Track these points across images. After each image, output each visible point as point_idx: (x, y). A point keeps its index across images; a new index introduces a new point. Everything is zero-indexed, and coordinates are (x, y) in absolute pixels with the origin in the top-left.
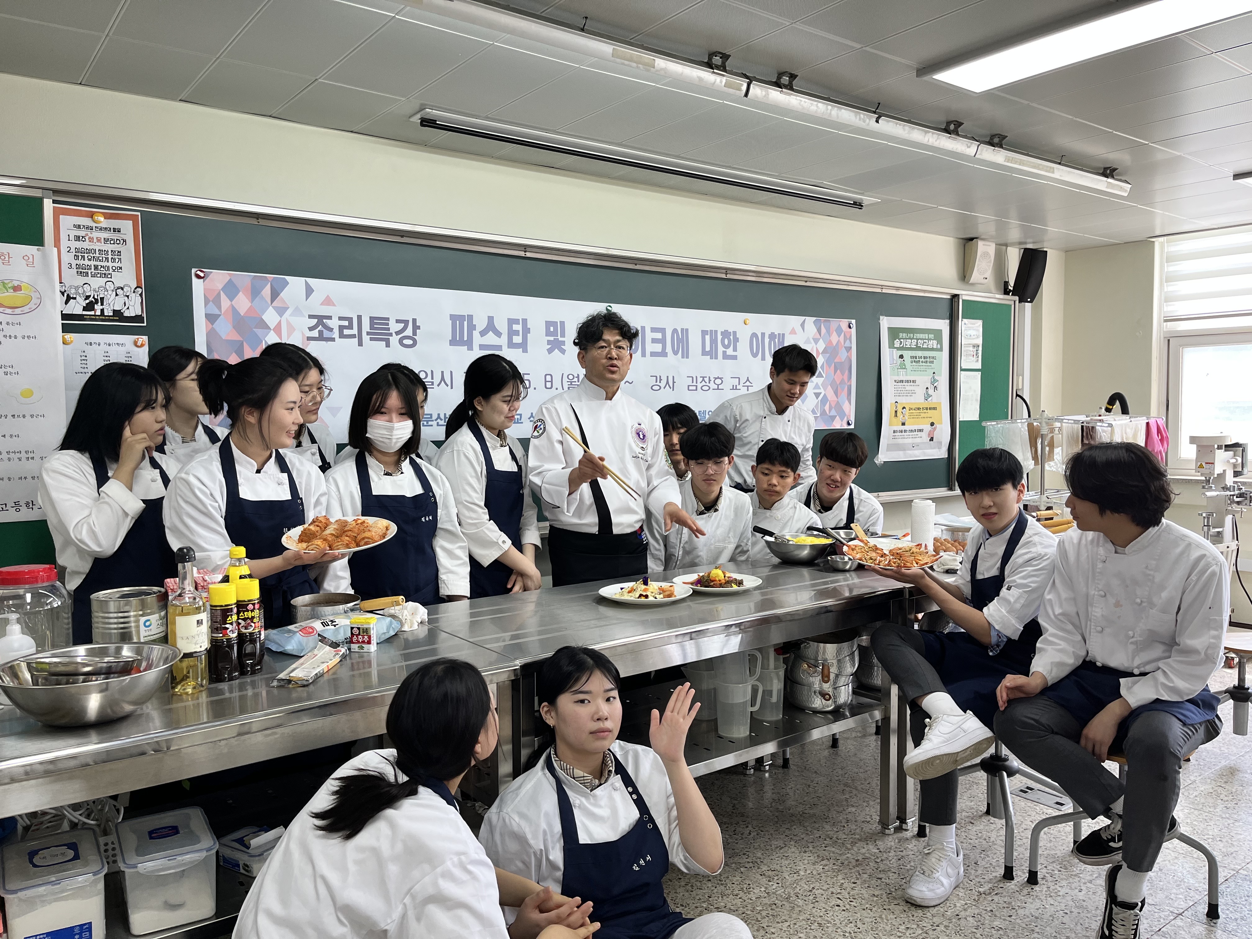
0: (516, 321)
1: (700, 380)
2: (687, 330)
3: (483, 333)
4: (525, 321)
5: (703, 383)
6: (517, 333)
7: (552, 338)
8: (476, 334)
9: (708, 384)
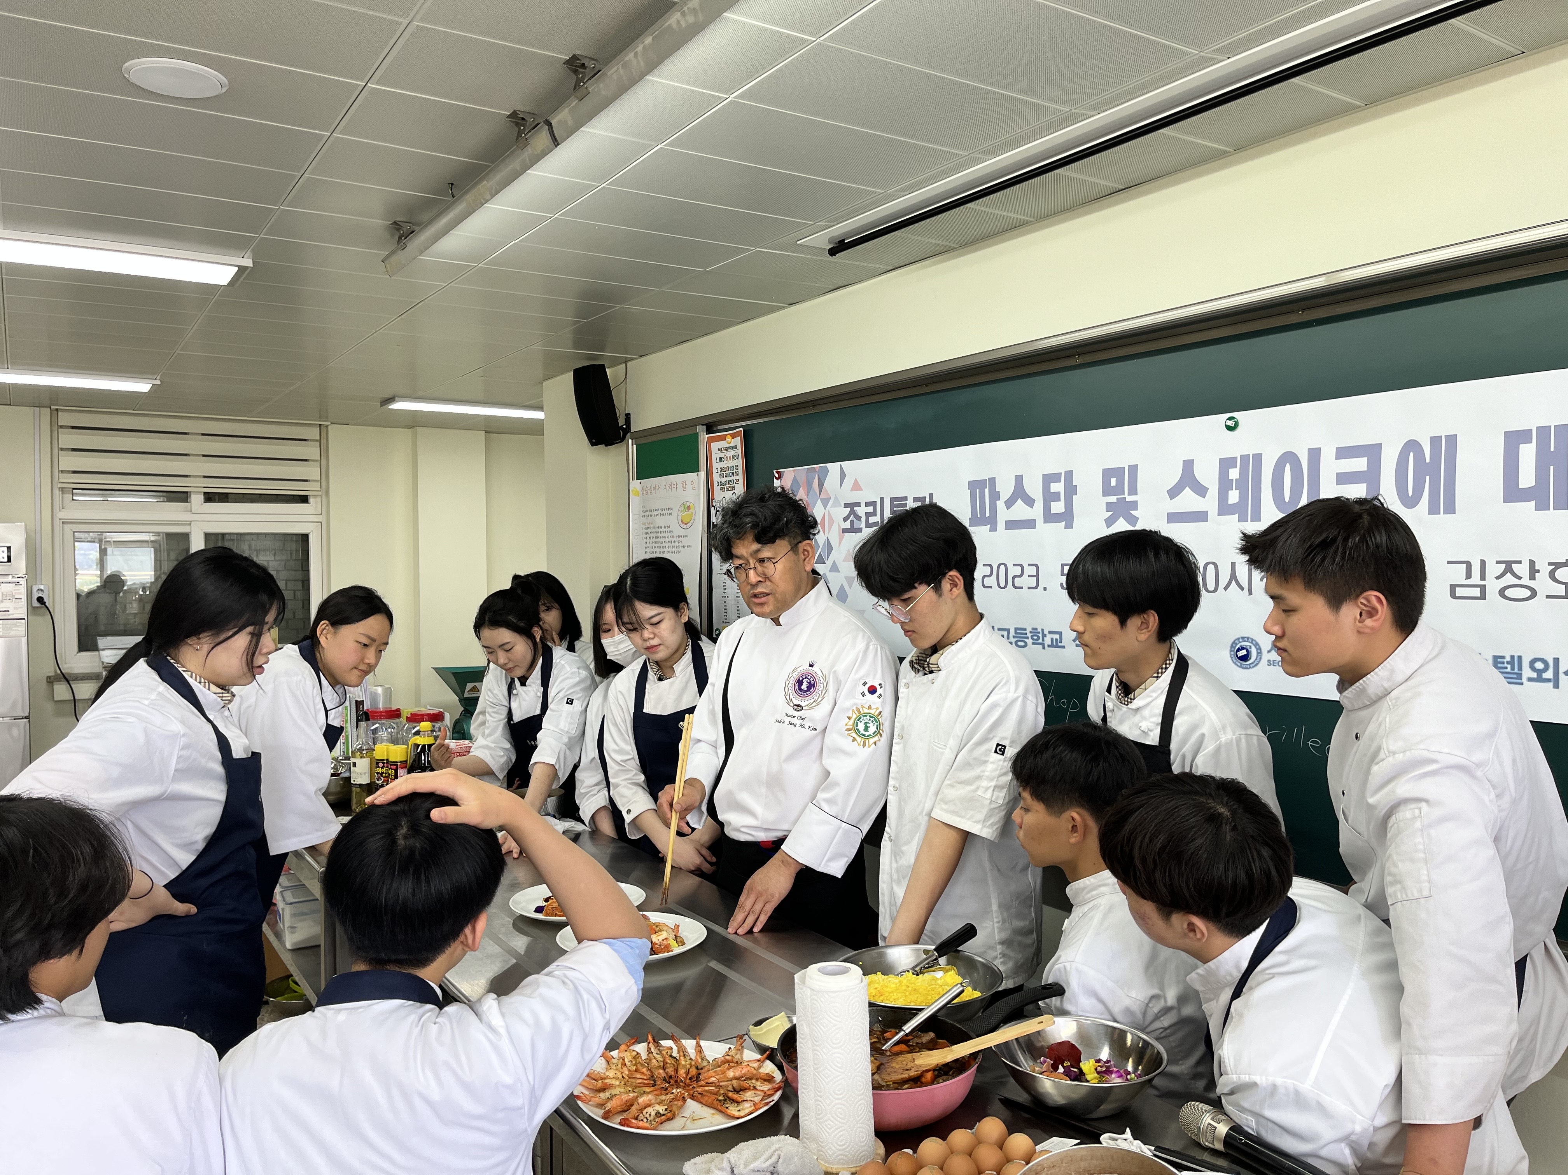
0: (1055, 477)
1: (1494, 570)
2: (1452, 440)
3: (1009, 503)
4: (1069, 474)
5: (1509, 579)
6: (1056, 497)
7: (1113, 499)
8: (1000, 505)
9: (1526, 581)
